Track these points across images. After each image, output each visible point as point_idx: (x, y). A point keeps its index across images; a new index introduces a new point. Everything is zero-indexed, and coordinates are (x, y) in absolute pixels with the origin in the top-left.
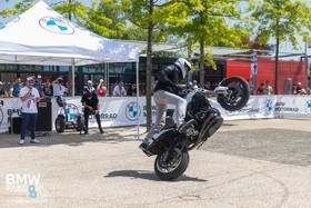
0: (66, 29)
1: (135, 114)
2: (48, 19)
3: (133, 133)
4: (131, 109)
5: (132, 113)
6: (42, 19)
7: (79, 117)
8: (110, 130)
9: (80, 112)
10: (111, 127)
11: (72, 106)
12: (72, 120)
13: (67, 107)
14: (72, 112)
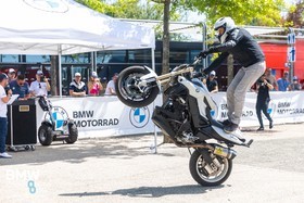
0: (57, 5)
1: (142, 118)
4: (137, 113)
5: (138, 118)
7: (70, 125)
8: (112, 140)
9: (71, 117)
10: (111, 138)
11: (60, 110)
12: (61, 129)
13: (53, 111)
14: (60, 117)
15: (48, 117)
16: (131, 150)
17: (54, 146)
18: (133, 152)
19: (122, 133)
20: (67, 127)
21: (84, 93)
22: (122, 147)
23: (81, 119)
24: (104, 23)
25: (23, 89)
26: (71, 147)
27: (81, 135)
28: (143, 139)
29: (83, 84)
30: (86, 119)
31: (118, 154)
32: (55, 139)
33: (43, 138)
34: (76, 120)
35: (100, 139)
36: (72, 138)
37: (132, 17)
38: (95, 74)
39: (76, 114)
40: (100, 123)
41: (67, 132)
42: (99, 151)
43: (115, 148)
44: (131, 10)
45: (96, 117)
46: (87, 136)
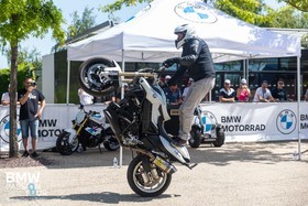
0: (206, 16)
1: (289, 125)
2: (185, 6)
3: (292, 151)
4: (284, 119)
5: (285, 124)
6: (179, 6)
7: (218, 129)
8: (258, 145)
9: (219, 122)
10: (258, 143)
11: (209, 115)
12: (209, 132)
13: (202, 116)
14: (208, 121)
15: (198, 121)
16: (275, 156)
17: (202, 148)
18: (276, 158)
19: (268, 138)
20: (215, 131)
21: (233, 99)
22: (266, 152)
23: (229, 124)
24: (251, 32)
25: (175, 95)
26: (219, 150)
27: (228, 139)
28: (288, 145)
29: (232, 90)
30: (234, 124)
31: (262, 159)
32: (203, 142)
33: (193, 141)
34: (224, 125)
35: (246, 143)
36: (219, 141)
37: (286, 26)
38: (244, 81)
39: (224, 119)
40: (247, 128)
41: (214, 135)
42: (244, 155)
43: (260, 153)
44: (286, 20)
45: (243, 122)
46: (234, 140)
